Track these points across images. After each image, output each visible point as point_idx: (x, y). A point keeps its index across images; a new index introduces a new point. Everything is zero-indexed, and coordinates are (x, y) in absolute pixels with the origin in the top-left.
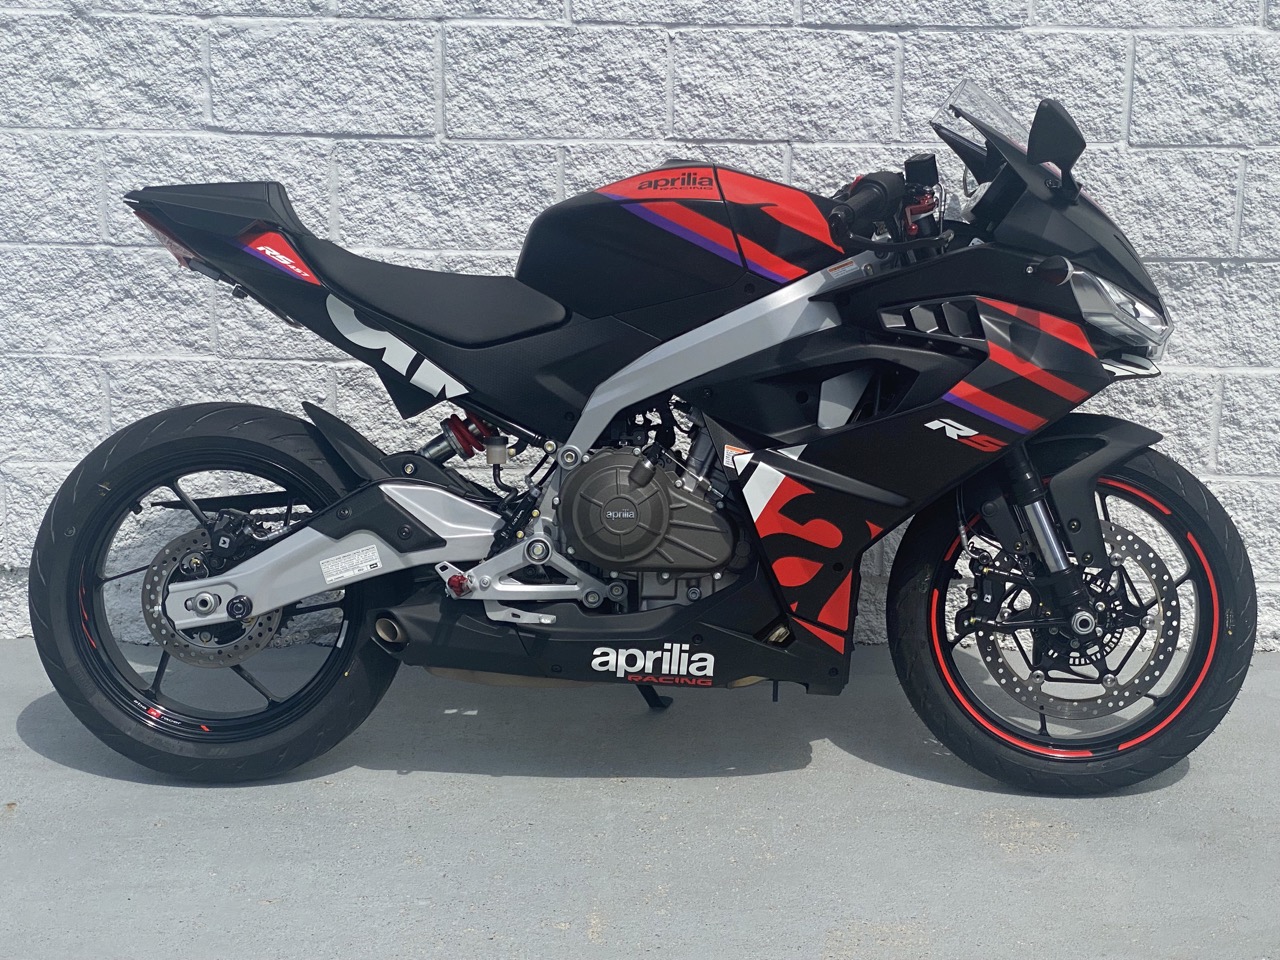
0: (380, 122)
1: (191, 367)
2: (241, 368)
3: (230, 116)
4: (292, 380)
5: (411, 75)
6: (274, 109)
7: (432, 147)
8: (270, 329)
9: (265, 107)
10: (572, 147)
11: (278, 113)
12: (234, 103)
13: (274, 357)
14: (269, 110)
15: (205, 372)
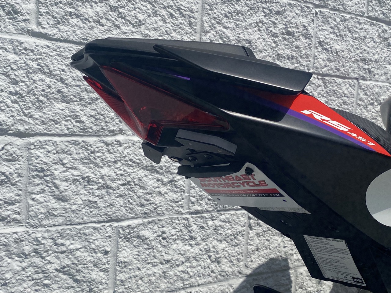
2: (46, 235)
3: (53, 26)
4: (86, 239)
5: (184, 13)
6: (89, 25)
8: (72, 201)
9: (81, 22)
11: (92, 28)
12: (57, 15)
13: (74, 223)
14: (84, 25)
15: (15, 242)
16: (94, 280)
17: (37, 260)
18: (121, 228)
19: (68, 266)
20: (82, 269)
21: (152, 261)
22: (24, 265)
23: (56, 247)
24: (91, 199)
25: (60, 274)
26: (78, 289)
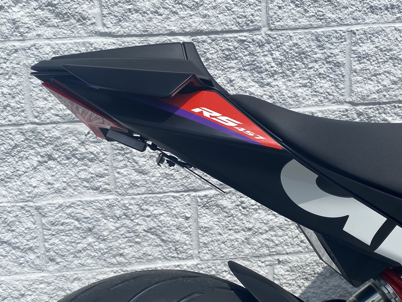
0: (223, 22)
1: (98, 204)
2: (132, 202)
3: (116, 24)
4: (167, 206)
6: (147, 17)
7: (259, 37)
8: (151, 174)
9: (140, 16)
10: (357, 30)
11: (150, 20)
12: (118, 14)
13: (155, 192)
14: (143, 18)
15: (108, 207)
16: (178, 241)
17: (128, 222)
18: (199, 197)
19: (154, 228)
20: (167, 231)
21: (233, 228)
22: (117, 225)
23: (142, 211)
24: (167, 172)
25: (149, 234)
26: (165, 248)
